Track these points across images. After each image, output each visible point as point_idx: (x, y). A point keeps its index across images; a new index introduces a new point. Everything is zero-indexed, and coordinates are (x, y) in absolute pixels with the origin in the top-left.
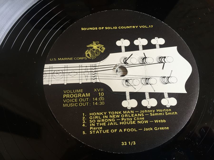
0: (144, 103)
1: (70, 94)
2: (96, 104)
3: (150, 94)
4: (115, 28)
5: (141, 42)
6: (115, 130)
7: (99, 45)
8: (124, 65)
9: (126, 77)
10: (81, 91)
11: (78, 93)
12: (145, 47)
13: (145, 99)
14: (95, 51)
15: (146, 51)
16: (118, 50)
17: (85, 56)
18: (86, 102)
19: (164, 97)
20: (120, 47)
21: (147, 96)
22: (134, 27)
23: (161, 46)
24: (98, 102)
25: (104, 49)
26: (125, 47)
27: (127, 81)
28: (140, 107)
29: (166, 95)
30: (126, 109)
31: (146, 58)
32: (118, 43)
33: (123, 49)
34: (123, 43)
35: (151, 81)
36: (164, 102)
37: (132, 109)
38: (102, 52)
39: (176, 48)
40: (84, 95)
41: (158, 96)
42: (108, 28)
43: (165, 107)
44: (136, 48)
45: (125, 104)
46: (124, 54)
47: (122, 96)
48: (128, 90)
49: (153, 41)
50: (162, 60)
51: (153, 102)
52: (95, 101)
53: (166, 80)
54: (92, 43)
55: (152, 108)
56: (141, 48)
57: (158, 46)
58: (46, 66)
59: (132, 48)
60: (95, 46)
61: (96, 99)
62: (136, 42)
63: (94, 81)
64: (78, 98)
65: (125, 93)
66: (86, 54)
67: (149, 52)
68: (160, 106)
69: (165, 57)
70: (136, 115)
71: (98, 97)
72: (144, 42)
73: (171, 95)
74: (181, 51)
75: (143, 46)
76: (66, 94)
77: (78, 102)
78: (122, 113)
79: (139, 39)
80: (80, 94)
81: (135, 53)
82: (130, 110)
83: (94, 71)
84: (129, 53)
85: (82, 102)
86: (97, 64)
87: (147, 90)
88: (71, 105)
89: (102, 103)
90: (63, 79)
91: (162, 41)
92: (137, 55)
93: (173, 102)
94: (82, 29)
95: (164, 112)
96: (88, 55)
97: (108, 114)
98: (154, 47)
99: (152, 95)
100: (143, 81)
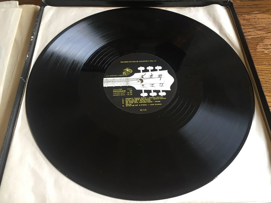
0: (151, 94)
1: (116, 90)
2: (129, 95)
3: (154, 90)
4: (138, 62)
5: (150, 68)
6: (137, 105)
7: (130, 70)
8: (142, 78)
9: (143, 84)
10: (121, 89)
11: (120, 90)
12: (152, 71)
13: (151, 92)
14: (127, 72)
15: (152, 72)
16: (139, 71)
17: (123, 74)
18: (124, 94)
19: (160, 92)
20: (140, 70)
21: (152, 91)
22: (147, 61)
23: (160, 70)
24: (129, 94)
25: (132, 71)
26: (142, 70)
27: (143, 85)
28: (149, 96)
29: (161, 91)
30: (142, 97)
31: (152, 75)
32: (139, 69)
33: (141, 71)
34: (141, 68)
35: (154, 85)
36: (160, 94)
37: (145, 97)
38: (131, 72)
39: (167, 71)
40: (123, 91)
41: (158, 92)
42: (134, 62)
43: (160, 96)
44: (148, 71)
45: (141, 95)
46: (142, 74)
47: (141, 91)
48: (143, 89)
49: (156, 68)
50: (160, 76)
51: (155, 94)
52: (128, 94)
53: (162, 85)
54: (126, 68)
55: (154, 96)
56: (150, 71)
57: (158, 70)
58: (104, 79)
59: (146, 71)
60: (127, 70)
61: (129, 93)
62: (148, 68)
63: (127, 85)
64: (120, 92)
65: (142, 90)
66: (123, 73)
67: (153, 73)
68: (158, 95)
69: (161, 75)
70: (147, 99)
71: (129, 92)
72: (152, 68)
73: (163, 91)
74: (169, 72)
75: (151, 70)
76: (114, 90)
77: (120, 94)
78: (141, 98)
79: (149, 67)
80: (121, 91)
81: (147, 73)
82: (144, 97)
83: (127, 81)
84: (144, 73)
85: (122, 94)
86: (129, 78)
87: (152, 89)
88: (117, 95)
89: (131, 94)
90: (113, 84)
91: (160, 68)
92: (148, 74)
93: (164, 94)
94: (121, 62)
95: (160, 98)
96: (124, 74)
97: (134, 99)
98: (156, 70)
99: (154, 91)
100: (151, 85)
